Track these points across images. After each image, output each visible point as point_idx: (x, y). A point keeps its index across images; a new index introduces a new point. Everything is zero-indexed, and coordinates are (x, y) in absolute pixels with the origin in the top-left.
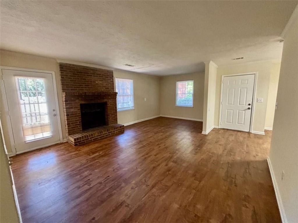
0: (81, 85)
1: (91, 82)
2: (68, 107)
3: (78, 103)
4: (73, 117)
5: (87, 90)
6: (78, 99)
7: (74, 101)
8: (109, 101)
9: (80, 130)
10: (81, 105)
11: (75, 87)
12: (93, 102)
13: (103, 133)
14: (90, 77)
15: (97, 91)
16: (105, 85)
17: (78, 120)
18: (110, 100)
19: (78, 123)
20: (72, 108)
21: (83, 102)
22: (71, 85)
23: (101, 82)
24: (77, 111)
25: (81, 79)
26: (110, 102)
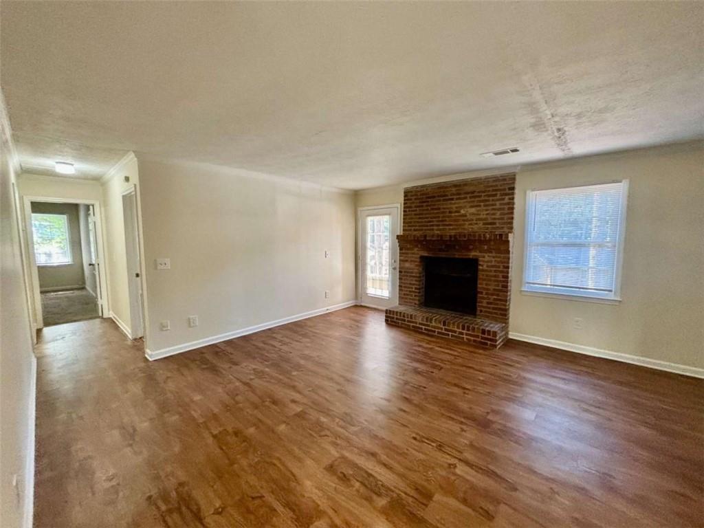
0: (430, 222)
1: (450, 212)
2: (402, 258)
3: (418, 254)
4: (407, 276)
5: (440, 230)
6: (417, 246)
7: (412, 249)
8: (484, 257)
9: (415, 304)
10: (422, 257)
11: (419, 226)
12: (444, 256)
13: (434, 324)
14: (449, 202)
15: (460, 231)
16: (485, 216)
17: (414, 284)
18: (486, 255)
19: (414, 290)
20: (407, 261)
21: (425, 254)
22: (415, 222)
23: (473, 210)
24: (414, 267)
25: (433, 209)
26: (486, 260)
